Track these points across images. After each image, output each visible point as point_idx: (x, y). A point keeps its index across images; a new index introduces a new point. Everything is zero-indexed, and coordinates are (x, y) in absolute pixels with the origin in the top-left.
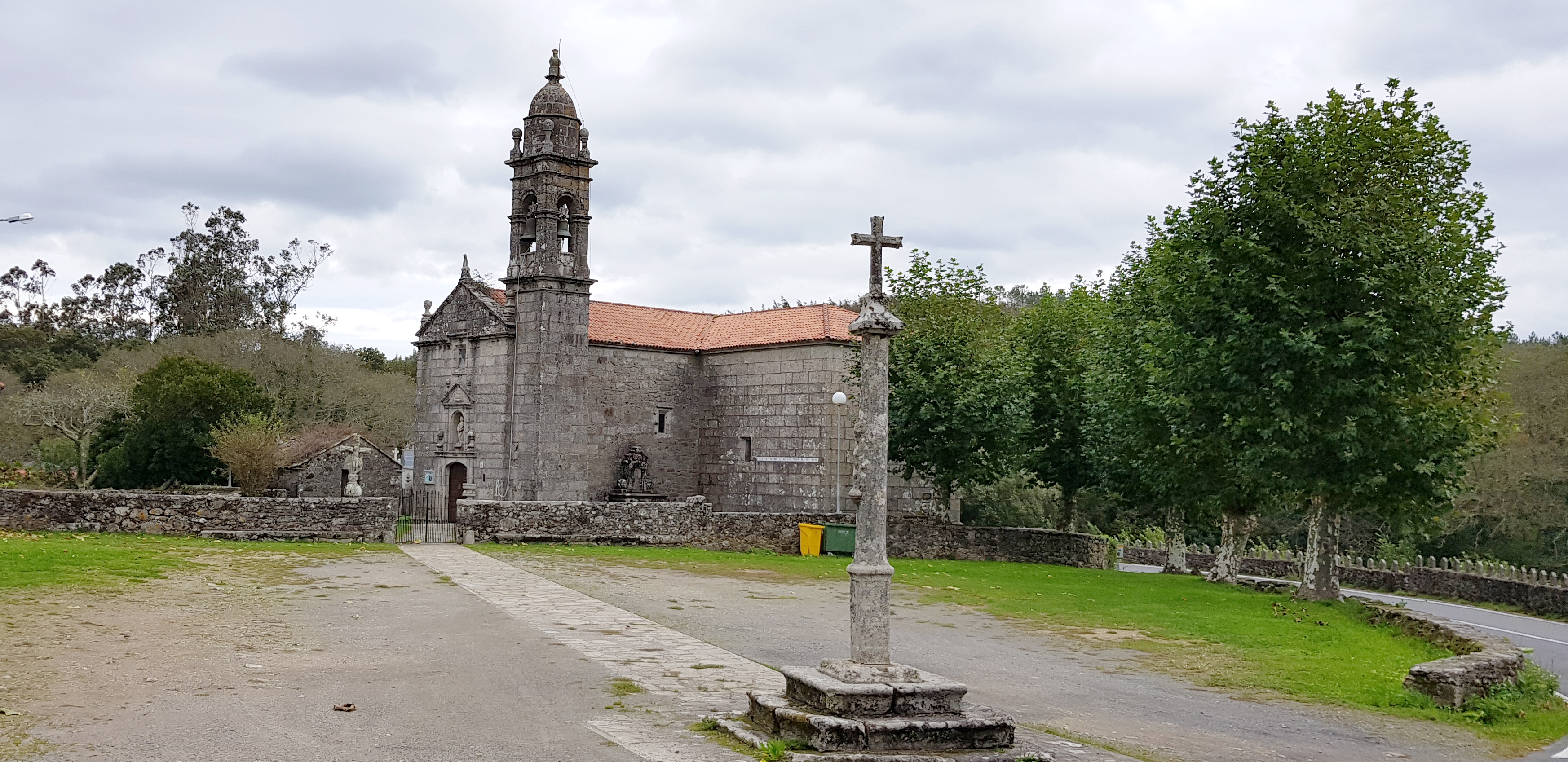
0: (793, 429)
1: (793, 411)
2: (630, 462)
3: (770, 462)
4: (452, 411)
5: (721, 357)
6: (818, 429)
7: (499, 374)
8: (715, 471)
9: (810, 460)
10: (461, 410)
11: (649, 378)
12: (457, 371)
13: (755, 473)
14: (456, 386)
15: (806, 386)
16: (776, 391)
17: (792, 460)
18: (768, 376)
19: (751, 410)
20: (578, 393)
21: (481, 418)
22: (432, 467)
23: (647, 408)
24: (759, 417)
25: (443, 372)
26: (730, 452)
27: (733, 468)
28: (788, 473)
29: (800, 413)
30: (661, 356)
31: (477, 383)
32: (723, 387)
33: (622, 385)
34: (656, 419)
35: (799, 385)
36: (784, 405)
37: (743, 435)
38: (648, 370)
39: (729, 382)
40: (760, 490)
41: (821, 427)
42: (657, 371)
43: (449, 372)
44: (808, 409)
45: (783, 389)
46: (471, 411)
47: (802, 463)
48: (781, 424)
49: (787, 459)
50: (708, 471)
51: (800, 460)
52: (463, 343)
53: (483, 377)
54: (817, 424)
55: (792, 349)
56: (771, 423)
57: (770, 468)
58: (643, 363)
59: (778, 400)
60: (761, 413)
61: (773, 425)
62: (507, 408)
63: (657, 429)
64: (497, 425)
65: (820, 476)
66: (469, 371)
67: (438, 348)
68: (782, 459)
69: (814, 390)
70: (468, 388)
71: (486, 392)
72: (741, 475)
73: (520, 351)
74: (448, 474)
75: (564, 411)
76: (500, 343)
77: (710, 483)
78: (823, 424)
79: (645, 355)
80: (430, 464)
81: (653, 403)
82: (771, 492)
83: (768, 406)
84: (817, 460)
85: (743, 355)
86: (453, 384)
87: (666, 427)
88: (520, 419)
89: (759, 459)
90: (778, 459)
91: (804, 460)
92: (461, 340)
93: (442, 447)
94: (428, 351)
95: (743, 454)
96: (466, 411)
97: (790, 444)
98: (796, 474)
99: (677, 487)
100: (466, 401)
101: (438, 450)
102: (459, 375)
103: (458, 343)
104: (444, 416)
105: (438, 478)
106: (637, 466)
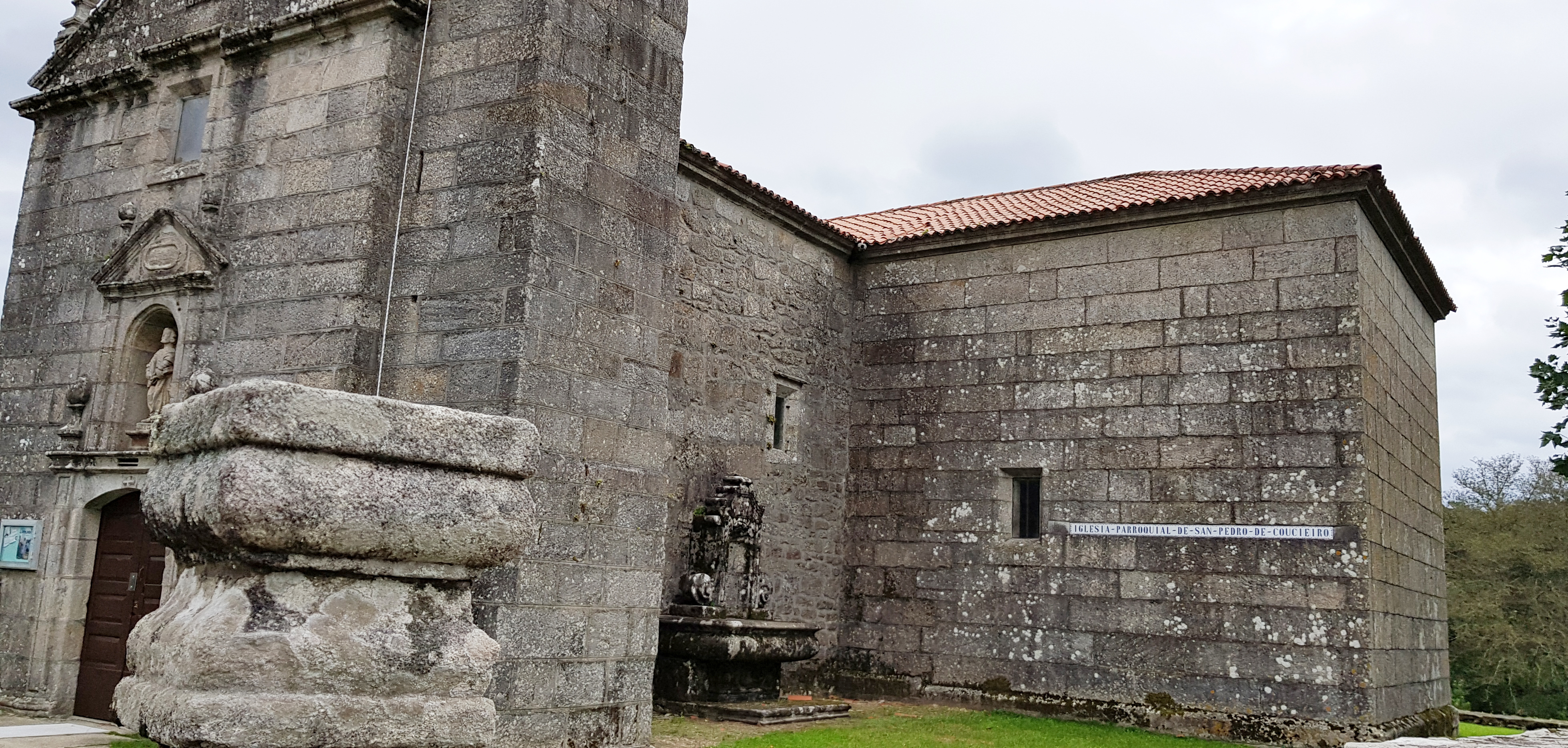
0: (1215, 443)
1: (1217, 392)
2: (724, 521)
3: (1125, 539)
4: (131, 310)
5: (930, 263)
6: (1329, 441)
7: (344, 152)
8: (907, 561)
9: (1297, 533)
10: (169, 301)
11: (762, 289)
12: (171, 172)
13: (1063, 569)
14: (159, 218)
15: (1267, 320)
16: (1144, 338)
17: (1215, 531)
18: (1107, 301)
19: (1041, 395)
20: (648, 248)
21: (248, 323)
22: (34, 510)
23: (755, 373)
24: (1074, 412)
25: (112, 184)
26: (964, 511)
27: (975, 554)
28: (1201, 571)
29: (1247, 396)
30: (788, 238)
31: (244, 196)
32: (933, 338)
33: (706, 291)
34: (770, 409)
35: (1239, 319)
36: (1175, 377)
37: (1012, 463)
38: (761, 268)
39: (957, 325)
40: (1082, 617)
41: (1339, 438)
42: (778, 274)
43: (138, 180)
44: (1283, 385)
45: (1172, 332)
46: (211, 301)
47: (1264, 543)
48: (1164, 431)
49: (1192, 531)
50: (881, 560)
51: (1251, 532)
52: (202, 73)
53: (274, 176)
54: (1320, 425)
55: (1205, 223)
56: (1121, 426)
57: (1125, 556)
58: (753, 245)
59: (1154, 363)
60: (1081, 402)
61: (1134, 431)
62: (369, 277)
63: (770, 436)
64: (322, 345)
65: (1345, 581)
66: (214, 164)
67: (102, 108)
68: (1173, 531)
69: (1302, 328)
70: (207, 220)
71: (281, 223)
72: (1004, 575)
73: (440, 69)
74: (93, 533)
75: (605, 303)
76: (358, 42)
77: (889, 593)
78: (1350, 425)
79: (759, 226)
80: (27, 499)
81: (766, 361)
82: (1130, 626)
83: (1109, 381)
84: (1328, 534)
85: (1010, 251)
86: (146, 215)
87: (786, 435)
88: (422, 317)
89: (1074, 529)
90: (1155, 531)
91: (1269, 532)
92: (193, 62)
93: (79, 436)
94: (69, 125)
95: (1007, 514)
96: (189, 302)
97: (1206, 487)
98: (1234, 574)
99: (806, 603)
100: (195, 265)
101: (61, 446)
102: (171, 184)
103: (181, 77)
104: (99, 330)
105: (52, 551)
106: (737, 533)
